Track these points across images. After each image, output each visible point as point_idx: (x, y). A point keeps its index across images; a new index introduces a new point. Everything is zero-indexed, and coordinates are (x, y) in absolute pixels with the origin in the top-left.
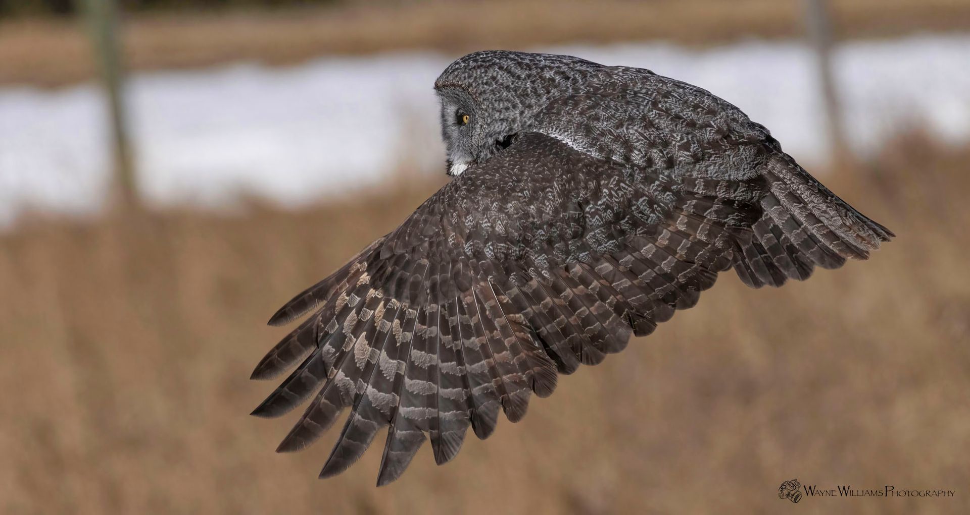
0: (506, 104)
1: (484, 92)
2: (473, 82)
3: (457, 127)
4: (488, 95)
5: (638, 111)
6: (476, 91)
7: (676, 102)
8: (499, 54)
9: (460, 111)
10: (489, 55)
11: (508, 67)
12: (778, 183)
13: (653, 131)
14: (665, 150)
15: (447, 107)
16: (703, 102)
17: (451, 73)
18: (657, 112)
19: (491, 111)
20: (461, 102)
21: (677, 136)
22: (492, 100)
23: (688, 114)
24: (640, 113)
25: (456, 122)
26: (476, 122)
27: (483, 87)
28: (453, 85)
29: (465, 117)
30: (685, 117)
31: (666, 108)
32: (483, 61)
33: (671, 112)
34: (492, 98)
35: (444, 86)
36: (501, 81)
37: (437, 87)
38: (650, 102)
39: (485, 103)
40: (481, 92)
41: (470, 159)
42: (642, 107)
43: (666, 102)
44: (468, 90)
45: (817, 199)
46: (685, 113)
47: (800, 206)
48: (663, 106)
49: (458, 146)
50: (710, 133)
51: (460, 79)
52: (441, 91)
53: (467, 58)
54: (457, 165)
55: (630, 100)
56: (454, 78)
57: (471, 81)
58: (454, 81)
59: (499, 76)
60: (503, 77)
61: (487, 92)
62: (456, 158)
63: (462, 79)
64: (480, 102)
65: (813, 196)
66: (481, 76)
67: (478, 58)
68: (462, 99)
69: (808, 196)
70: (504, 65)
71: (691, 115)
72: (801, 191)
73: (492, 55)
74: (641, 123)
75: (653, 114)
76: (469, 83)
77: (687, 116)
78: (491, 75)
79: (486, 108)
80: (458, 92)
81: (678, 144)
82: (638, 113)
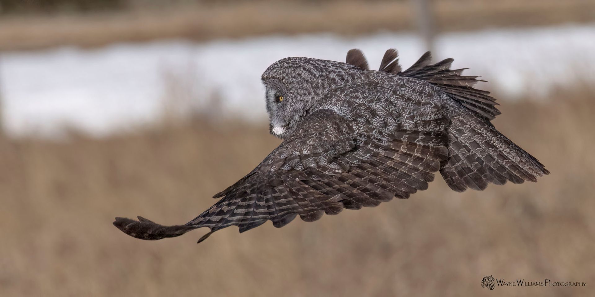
0: (305, 91)
1: (293, 82)
2: (285, 76)
3: (276, 104)
4: (295, 84)
5: (383, 96)
6: (288, 81)
7: (408, 90)
8: (303, 60)
9: (277, 94)
10: (297, 60)
11: (309, 68)
12: (478, 136)
13: (392, 107)
14: (397, 119)
15: (269, 91)
16: (425, 89)
17: (272, 70)
18: (396, 96)
19: (296, 94)
20: (278, 89)
21: (407, 111)
22: (297, 88)
23: (416, 97)
24: (385, 97)
25: (275, 100)
26: (287, 101)
27: (292, 80)
28: (273, 78)
29: (281, 98)
30: (414, 99)
31: (402, 94)
32: (293, 64)
33: (405, 97)
34: (297, 87)
35: (267, 78)
36: (303, 77)
37: (263, 79)
38: (392, 91)
39: (293, 89)
40: (291, 82)
41: (284, 124)
42: (386, 94)
43: (402, 90)
44: (282, 81)
45: (503, 146)
46: (413, 97)
47: (493, 150)
48: (400, 93)
49: (276, 116)
50: (430, 108)
51: (277, 74)
52: (266, 81)
53: (283, 61)
54: (276, 127)
55: (379, 90)
56: (274, 73)
57: (284, 75)
58: (273, 75)
59: (303, 74)
60: (305, 74)
61: (294, 83)
62: (275, 123)
63: (279, 74)
64: (290, 88)
65: (501, 144)
66: (291, 72)
67: (289, 61)
68: (279, 86)
69: (498, 144)
70: (306, 67)
71: (418, 98)
72: (493, 141)
73: (299, 60)
74: (385, 102)
75: (393, 98)
76: (283, 76)
77: (415, 98)
78: (297, 72)
79: (293, 92)
80: (276, 82)
81: (406, 116)
82: (383, 97)
